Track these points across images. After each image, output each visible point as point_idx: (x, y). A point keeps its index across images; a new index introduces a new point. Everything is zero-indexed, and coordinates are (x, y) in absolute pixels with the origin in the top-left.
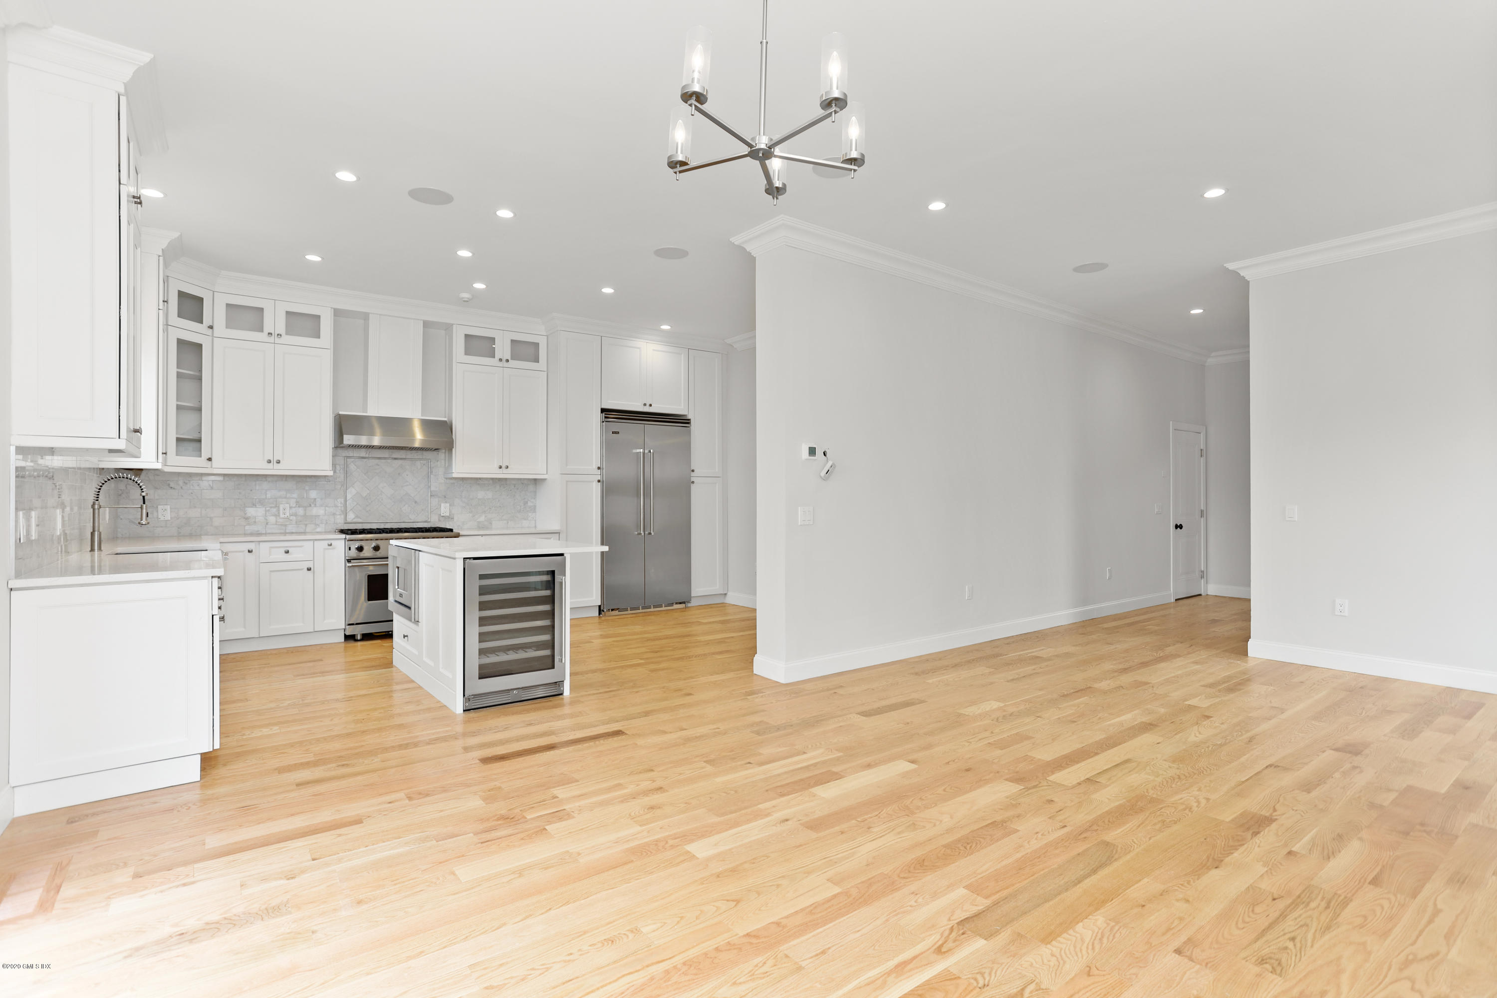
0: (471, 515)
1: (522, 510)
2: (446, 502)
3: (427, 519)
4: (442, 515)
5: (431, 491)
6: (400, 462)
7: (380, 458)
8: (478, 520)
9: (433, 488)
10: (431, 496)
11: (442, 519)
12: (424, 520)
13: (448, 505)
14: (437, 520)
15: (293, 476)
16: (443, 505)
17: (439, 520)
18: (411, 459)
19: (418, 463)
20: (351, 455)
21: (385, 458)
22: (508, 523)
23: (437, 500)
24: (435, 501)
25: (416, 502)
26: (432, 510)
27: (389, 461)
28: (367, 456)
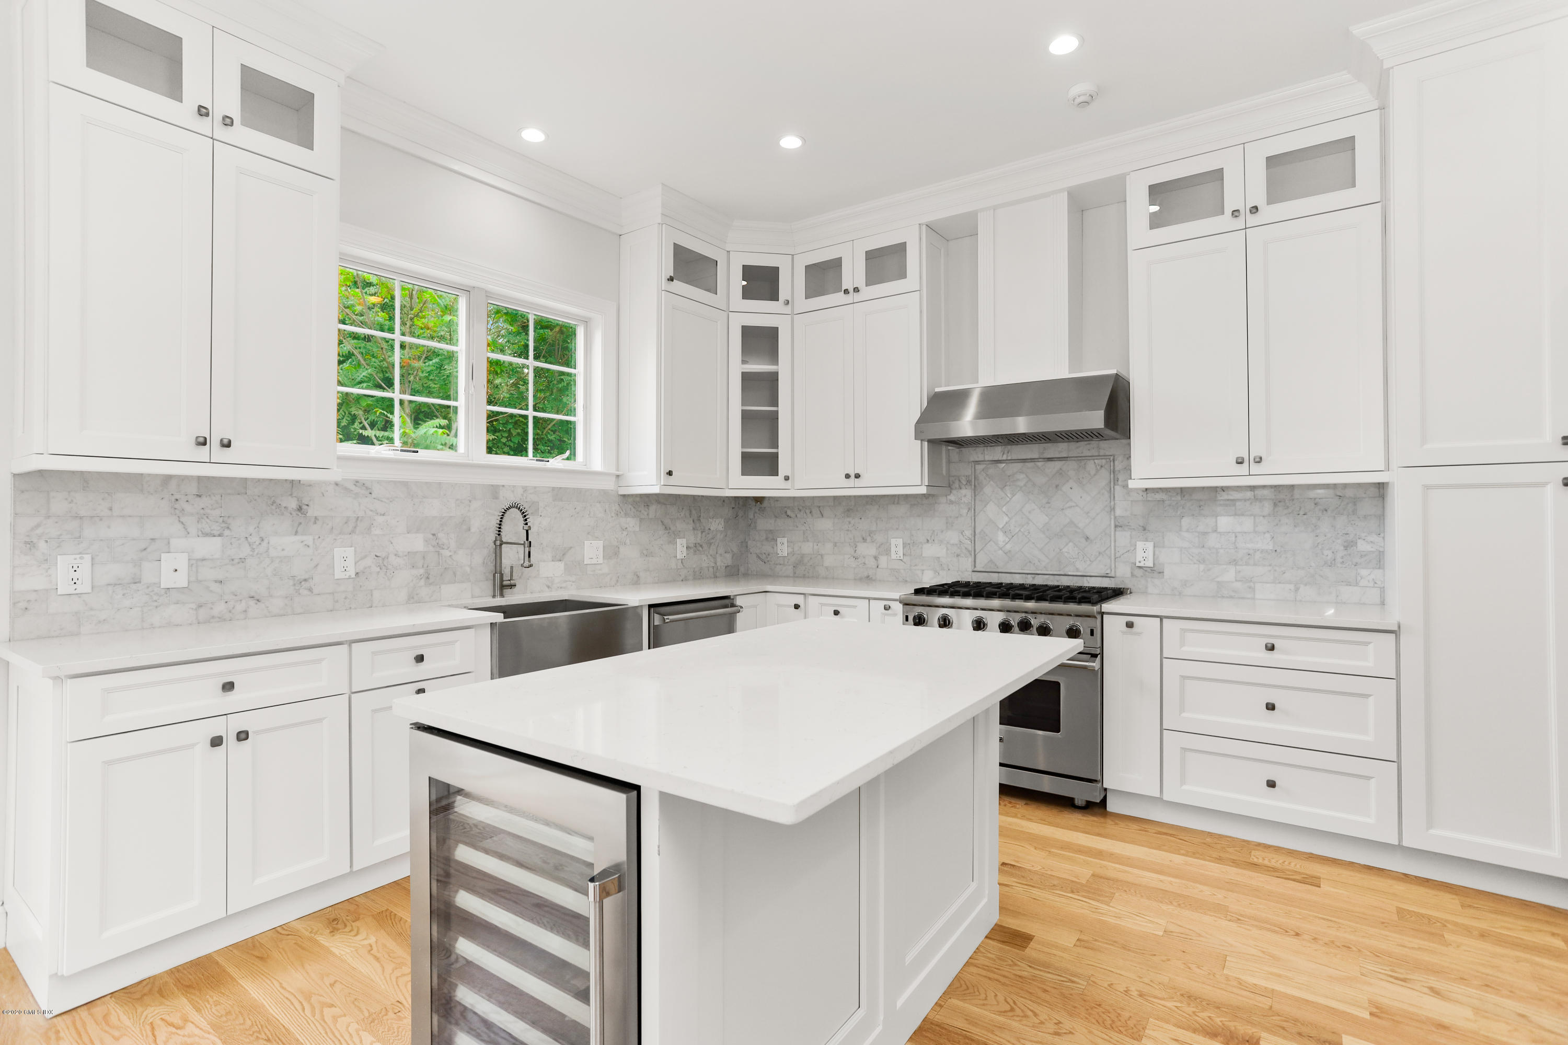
0: (1202, 567)
1: (1339, 560)
2: (1146, 540)
3: (1108, 571)
4: (1138, 564)
5: (1115, 518)
6: (1058, 464)
7: (1024, 461)
8: (1219, 579)
9: (1119, 512)
10: (1116, 526)
11: (1139, 573)
12: (1103, 572)
13: (1150, 545)
14: (1129, 575)
15: (907, 497)
16: (1140, 545)
17: (1133, 575)
18: (1079, 458)
19: (1091, 466)
20: (981, 458)
21: (1032, 460)
22: (1297, 589)
23: (1128, 534)
24: (1123, 538)
25: (1087, 538)
26: (1117, 555)
27: (1040, 464)
28: (1005, 457)
